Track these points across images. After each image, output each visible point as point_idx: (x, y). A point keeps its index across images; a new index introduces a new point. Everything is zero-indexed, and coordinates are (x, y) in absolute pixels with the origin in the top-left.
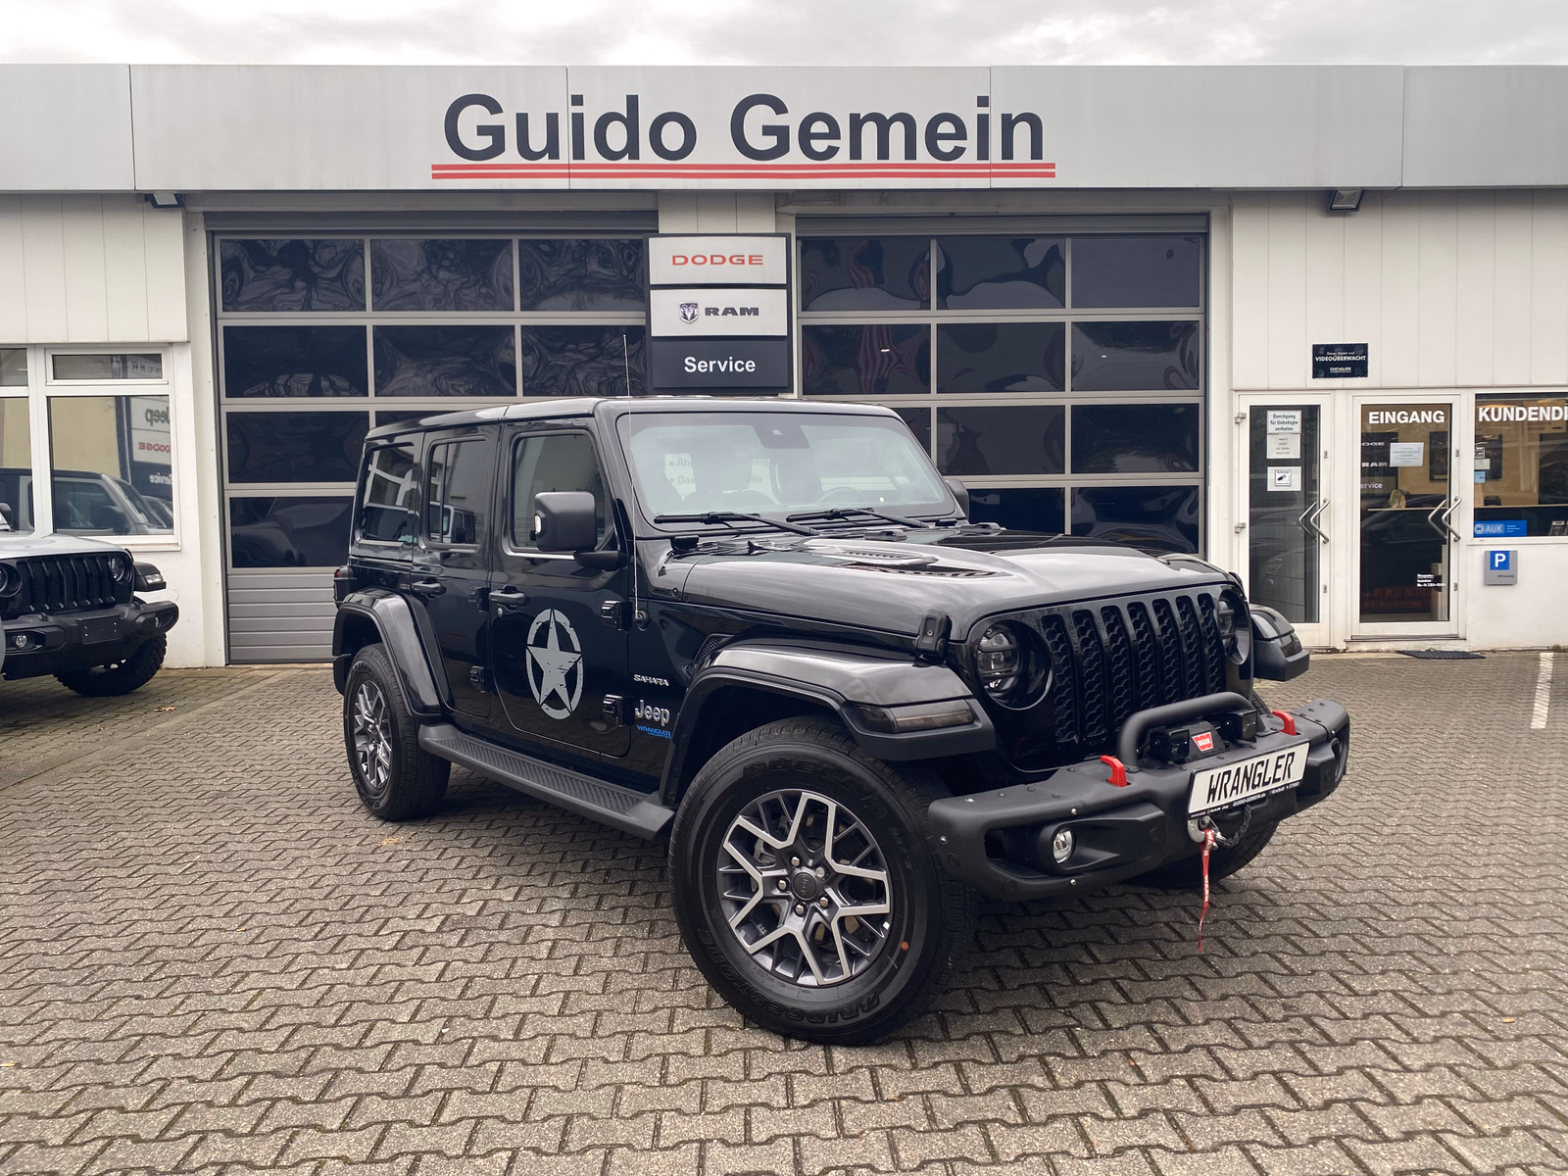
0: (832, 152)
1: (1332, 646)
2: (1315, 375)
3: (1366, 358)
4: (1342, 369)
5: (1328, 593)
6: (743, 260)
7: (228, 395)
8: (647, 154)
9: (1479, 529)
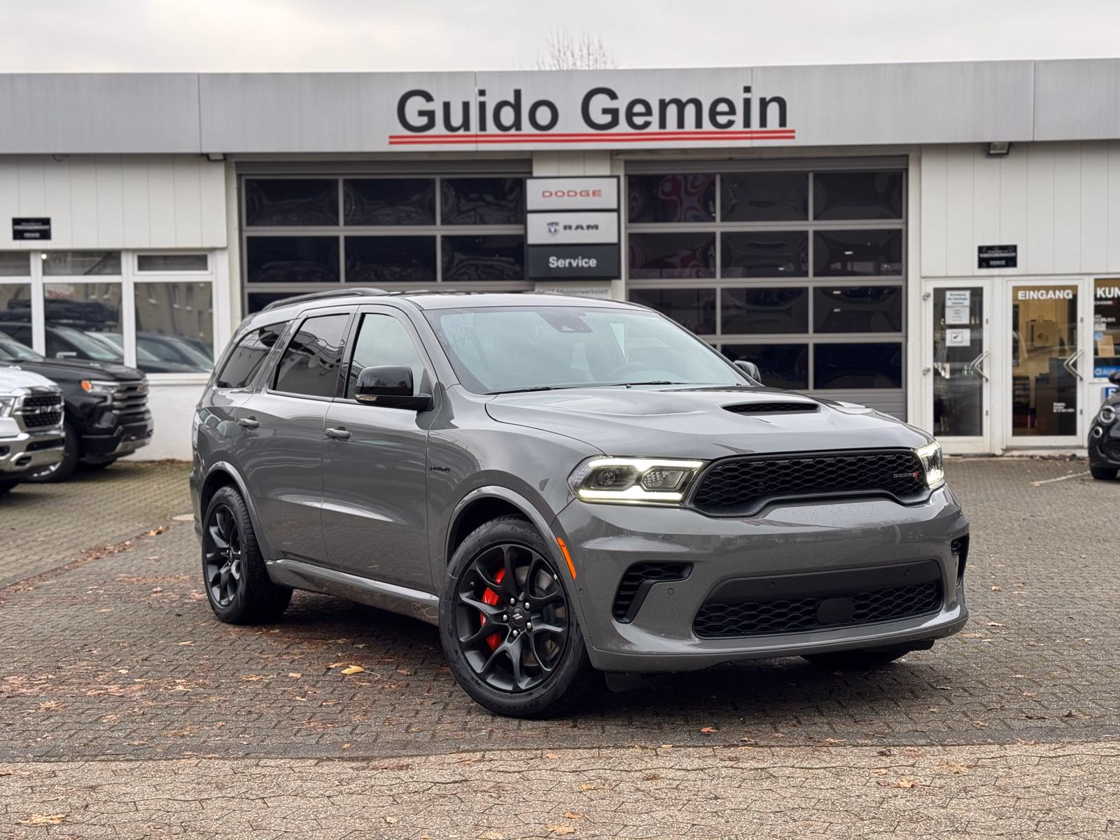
0: (647, 124)
1: (992, 452)
2: (980, 266)
3: (1016, 255)
4: (998, 263)
5: (989, 416)
6: (588, 195)
7: (249, 281)
8: (527, 127)
9: (1098, 372)
